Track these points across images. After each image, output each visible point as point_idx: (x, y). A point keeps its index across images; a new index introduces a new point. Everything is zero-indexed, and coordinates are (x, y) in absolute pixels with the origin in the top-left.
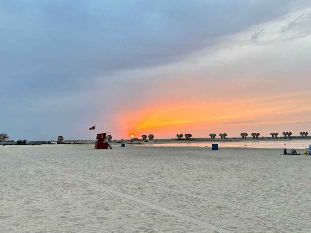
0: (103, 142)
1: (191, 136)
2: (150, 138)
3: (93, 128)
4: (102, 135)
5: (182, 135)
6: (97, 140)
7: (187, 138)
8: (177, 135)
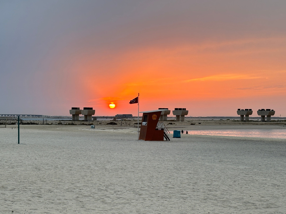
0: (156, 128)
1: (273, 112)
2: (178, 116)
3: (136, 101)
4: (155, 115)
5: (251, 110)
6: (144, 123)
7: (263, 117)
8: (239, 110)
